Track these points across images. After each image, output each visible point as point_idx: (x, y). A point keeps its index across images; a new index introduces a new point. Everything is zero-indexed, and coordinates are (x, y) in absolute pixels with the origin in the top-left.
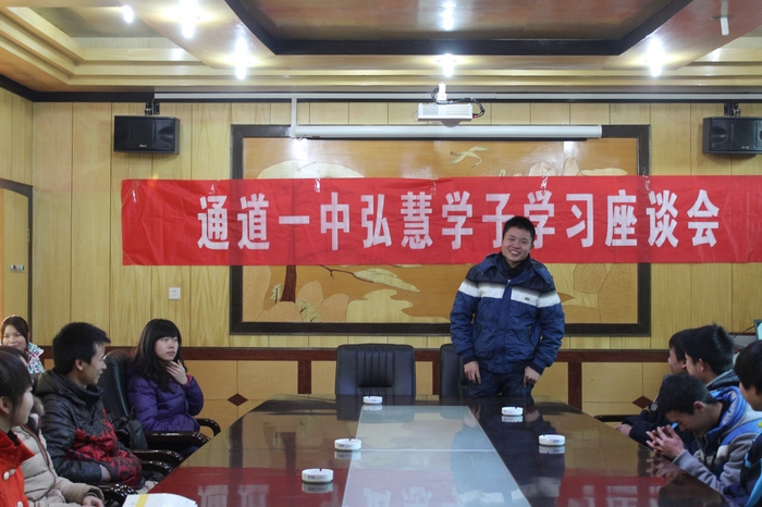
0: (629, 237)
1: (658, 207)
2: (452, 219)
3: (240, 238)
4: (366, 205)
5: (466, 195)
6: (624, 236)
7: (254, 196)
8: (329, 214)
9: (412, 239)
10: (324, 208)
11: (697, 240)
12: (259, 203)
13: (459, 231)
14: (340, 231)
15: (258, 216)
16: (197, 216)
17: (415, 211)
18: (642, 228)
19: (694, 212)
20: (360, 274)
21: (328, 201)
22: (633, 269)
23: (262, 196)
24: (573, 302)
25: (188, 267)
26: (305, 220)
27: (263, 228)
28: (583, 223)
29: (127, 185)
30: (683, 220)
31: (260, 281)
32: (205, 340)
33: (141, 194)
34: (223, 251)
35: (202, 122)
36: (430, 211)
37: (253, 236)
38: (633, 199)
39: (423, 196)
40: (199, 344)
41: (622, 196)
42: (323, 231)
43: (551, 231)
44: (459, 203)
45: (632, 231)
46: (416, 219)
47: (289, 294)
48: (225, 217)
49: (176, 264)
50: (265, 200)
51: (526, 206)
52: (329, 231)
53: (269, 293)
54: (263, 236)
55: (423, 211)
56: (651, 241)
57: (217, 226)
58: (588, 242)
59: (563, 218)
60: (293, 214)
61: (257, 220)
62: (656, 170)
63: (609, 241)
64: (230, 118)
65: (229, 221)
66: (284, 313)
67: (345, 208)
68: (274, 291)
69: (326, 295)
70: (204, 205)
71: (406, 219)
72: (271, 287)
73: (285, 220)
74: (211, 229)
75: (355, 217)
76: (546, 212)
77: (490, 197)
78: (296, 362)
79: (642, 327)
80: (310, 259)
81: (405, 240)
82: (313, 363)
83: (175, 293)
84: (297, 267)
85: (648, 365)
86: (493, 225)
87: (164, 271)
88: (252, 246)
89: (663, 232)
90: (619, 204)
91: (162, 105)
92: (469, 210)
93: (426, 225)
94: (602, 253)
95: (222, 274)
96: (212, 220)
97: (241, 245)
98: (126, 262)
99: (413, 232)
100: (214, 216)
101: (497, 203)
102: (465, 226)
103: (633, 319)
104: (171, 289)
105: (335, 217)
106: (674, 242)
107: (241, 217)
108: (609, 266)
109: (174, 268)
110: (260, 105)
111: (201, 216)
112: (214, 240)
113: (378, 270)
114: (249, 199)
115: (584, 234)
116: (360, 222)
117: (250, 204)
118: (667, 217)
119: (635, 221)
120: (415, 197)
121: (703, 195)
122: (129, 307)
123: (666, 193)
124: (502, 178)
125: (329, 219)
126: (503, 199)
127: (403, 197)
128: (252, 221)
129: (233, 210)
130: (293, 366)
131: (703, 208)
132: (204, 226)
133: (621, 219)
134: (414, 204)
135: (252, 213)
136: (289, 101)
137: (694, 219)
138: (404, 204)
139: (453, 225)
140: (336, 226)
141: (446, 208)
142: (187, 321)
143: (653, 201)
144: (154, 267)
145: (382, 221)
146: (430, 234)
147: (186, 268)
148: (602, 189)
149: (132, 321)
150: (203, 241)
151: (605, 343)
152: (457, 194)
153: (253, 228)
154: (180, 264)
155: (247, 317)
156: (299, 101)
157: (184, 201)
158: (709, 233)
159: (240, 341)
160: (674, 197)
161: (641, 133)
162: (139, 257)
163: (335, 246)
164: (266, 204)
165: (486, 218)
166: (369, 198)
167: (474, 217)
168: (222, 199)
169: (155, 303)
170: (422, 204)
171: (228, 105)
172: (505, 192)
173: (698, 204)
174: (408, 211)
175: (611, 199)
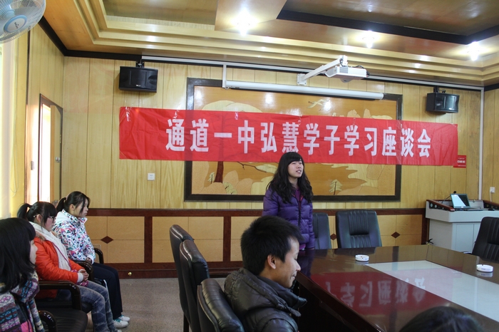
0: (393, 151)
1: (405, 137)
2: (309, 138)
3: (191, 145)
4: (263, 128)
5: (316, 125)
6: (390, 151)
7: (200, 120)
8: (243, 133)
9: (288, 148)
10: (240, 129)
11: (422, 154)
12: (203, 124)
13: (312, 145)
14: (249, 142)
15: (202, 132)
16: (166, 131)
17: (290, 133)
18: (398, 147)
19: (420, 140)
20: (260, 167)
21: (243, 125)
22: (394, 167)
23: (205, 121)
24: (366, 184)
25: (159, 161)
26: (229, 135)
27: (205, 139)
28: (372, 143)
29: (123, 110)
30: (416, 143)
31: (203, 170)
32: (169, 205)
33: (132, 115)
34: (181, 152)
35: (170, 75)
36: (298, 133)
37: (199, 144)
38: (395, 132)
39: (294, 125)
40: (165, 207)
41: (390, 130)
42: (239, 142)
43: (357, 147)
44: (312, 129)
45: (394, 148)
46: (290, 137)
47: (219, 178)
48: (183, 132)
49: (152, 159)
50: (206, 122)
51: (346, 133)
52: (243, 142)
53: (208, 178)
54: (205, 144)
55: (294, 133)
56: (402, 154)
57: (178, 137)
58: (374, 153)
59: (363, 140)
60: (222, 132)
61: (202, 134)
62: (405, 118)
63: (384, 153)
64: (187, 74)
65: (185, 134)
66: (216, 189)
67: (252, 129)
68: (211, 176)
69: (241, 178)
70: (170, 124)
71: (285, 137)
72: (209, 174)
73: (218, 135)
74: (174, 139)
75: (257, 135)
76: (355, 137)
77: (328, 127)
78: (223, 218)
79: (396, 198)
80: (231, 158)
81: (284, 149)
82: (232, 218)
83: (151, 176)
84: (224, 163)
85: (398, 216)
86: (329, 143)
87: (145, 163)
88: (198, 150)
89: (407, 150)
90: (389, 134)
91: (146, 63)
92: (318, 133)
93: (295, 141)
94: (381, 159)
95: (179, 166)
96: (175, 133)
97: (192, 148)
98: (121, 157)
99: (288, 145)
100: (176, 131)
101: (332, 130)
102: (315, 142)
103: (393, 193)
104: (149, 174)
105: (246, 134)
106: (412, 154)
107: (192, 132)
108: (383, 166)
109: (151, 161)
110: (204, 67)
111: (168, 131)
112: (176, 145)
113: (269, 165)
114: (197, 122)
115: (372, 149)
116: (260, 138)
117: (198, 125)
118: (409, 142)
119: (395, 143)
120: (290, 125)
121: (424, 132)
122: (123, 185)
123: (409, 129)
124: (334, 117)
125: (243, 136)
126: (335, 128)
127: (284, 125)
128: (199, 135)
129: (188, 128)
130: (221, 219)
131: (424, 138)
132: (170, 137)
133: (389, 142)
134: (289, 129)
135: (199, 130)
136: (222, 66)
137: (421, 143)
138: (284, 129)
139: (309, 141)
140: (246, 139)
141: (306, 132)
142: (159, 193)
143: (403, 134)
144: (139, 161)
145: (272, 138)
146: (297, 146)
147: (158, 162)
148: (381, 125)
149: (125, 193)
150: (169, 146)
151: (380, 205)
152: (312, 125)
153: (199, 139)
154: (155, 159)
155: (194, 191)
156: (228, 66)
157: (158, 121)
158: (426, 150)
159: (190, 205)
160: (412, 132)
161: (398, 99)
162: (129, 154)
163: (246, 151)
164: (207, 125)
165: (326, 139)
166: (265, 125)
167: (320, 137)
168: (181, 121)
169: (139, 183)
170: (294, 129)
171: (185, 66)
172: (336, 125)
173: (422, 136)
174: (286, 133)
175: (385, 131)
